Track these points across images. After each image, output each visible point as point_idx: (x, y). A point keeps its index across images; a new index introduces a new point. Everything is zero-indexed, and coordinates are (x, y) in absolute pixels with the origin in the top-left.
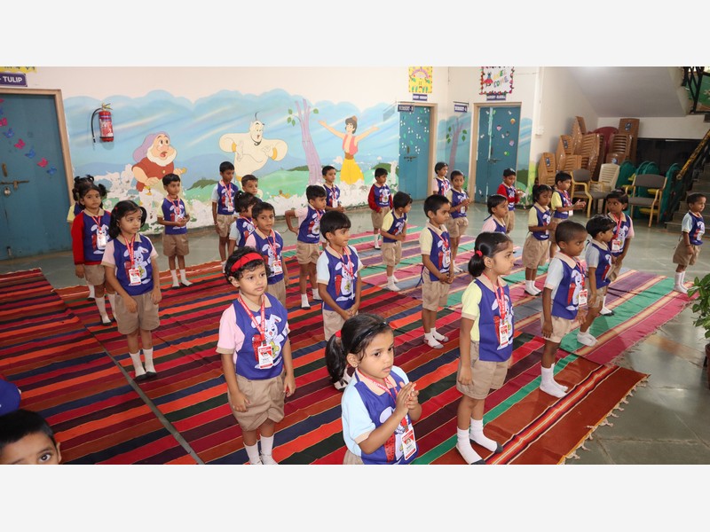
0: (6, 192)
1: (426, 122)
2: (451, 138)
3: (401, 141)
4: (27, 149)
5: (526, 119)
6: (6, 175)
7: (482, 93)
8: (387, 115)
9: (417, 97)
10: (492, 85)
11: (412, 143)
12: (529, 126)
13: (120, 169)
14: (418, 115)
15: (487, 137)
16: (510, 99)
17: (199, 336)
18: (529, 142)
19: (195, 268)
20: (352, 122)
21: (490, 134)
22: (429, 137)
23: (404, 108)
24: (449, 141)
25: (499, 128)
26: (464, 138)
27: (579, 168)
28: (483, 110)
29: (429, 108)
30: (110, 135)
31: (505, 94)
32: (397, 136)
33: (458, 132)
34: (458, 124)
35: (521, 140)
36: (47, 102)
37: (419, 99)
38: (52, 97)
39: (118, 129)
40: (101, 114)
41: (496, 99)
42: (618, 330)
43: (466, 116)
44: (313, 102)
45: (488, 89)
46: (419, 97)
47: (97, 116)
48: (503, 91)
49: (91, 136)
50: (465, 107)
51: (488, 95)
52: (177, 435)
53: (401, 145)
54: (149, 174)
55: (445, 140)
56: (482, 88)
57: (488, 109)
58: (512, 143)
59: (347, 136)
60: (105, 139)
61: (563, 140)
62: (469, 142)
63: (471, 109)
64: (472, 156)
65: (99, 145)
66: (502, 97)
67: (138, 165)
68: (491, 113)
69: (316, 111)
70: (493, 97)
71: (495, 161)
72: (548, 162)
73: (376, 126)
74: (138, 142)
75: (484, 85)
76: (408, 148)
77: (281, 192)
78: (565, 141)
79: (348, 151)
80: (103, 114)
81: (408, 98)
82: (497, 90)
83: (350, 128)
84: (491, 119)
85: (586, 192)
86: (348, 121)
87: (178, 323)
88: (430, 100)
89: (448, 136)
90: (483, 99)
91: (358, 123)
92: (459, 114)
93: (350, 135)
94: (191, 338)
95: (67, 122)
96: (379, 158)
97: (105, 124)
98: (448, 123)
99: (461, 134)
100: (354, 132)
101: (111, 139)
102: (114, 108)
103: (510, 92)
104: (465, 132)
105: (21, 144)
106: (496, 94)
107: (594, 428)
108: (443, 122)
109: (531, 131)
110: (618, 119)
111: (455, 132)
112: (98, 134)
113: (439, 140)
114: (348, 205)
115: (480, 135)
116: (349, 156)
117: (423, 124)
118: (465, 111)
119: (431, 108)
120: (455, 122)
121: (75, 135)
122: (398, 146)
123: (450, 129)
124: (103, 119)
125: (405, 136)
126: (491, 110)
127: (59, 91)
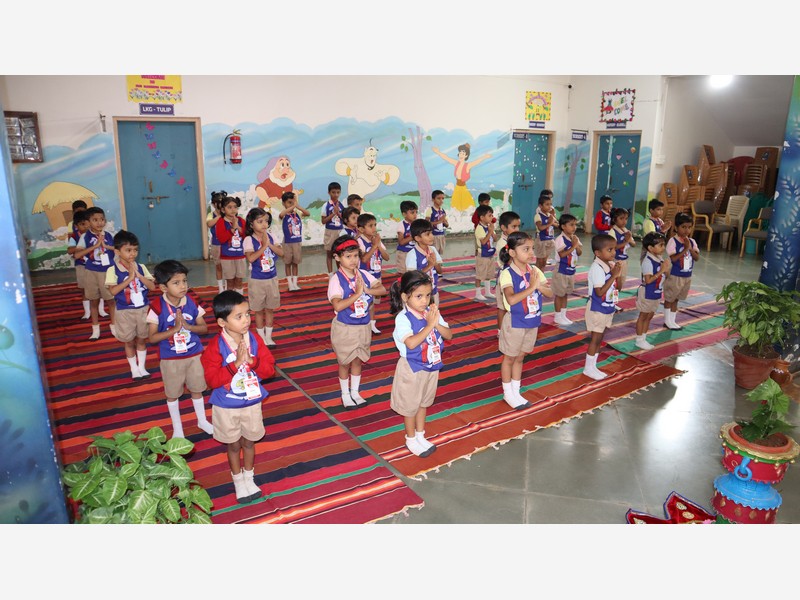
0: (151, 206)
1: (544, 150)
2: (569, 167)
3: (515, 169)
4: (169, 169)
5: (646, 148)
6: (151, 191)
7: (601, 121)
8: (501, 142)
9: (534, 124)
10: (613, 112)
11: (527, 171)
12: (648, 155)
13: (245, 188)
14: (534, 143)
15: (606, 166)
16: (630, 127)
17: (310, 325)
18: (648, 172)
19: (307, 278)
20: (465, 149)
21: (609, 163)
22: (546, 166)
23: (519, 136)
24: (567, 170)
25: (619, 157)
26: (582, 167)
27: (703, 199)
28: (603, 138)
29: (547, 135)
30: (239, 157)
31: (625, 121)
32: (511, 163)
33: (577, 160)
34: (577, 152)
35: (641, 170)
36: (189, 127)
37: (536, 127)
38: (192, 124)
39: (246, 152)
40: (232, 139)
41: (616, 127)
42: (677, 341)
43: (585, 144)
44: (426, 129)
45: (609, 117)
46: (535, 124)
47: (228, 141)
48: (623, 119)
49: (222, 158)
50: (584, 135)
51: (608, 122)
52: (290, 381)
53: (516, 173)
54: (270, 194)
55: (564, 169)
56: (602, 116)
57: (608, 137)
58: (631, 173)
59: (459, 163)
60: (235, 161)
61: (687, 170)
62: (587, 172)
63: (591, 137)
64: (590, 186)
65: (229, 166)
66: (622, 125)
67: (261, 185)
68: (612, 141)
69: (429, 138)
70: (613, 125)
71: (614, 191)
72: (669, 193)
73: (490, 153)
74: (262, 165)
75: (604, 113)
76: (523, 176)
77: (391, 216)
78: (689, 171)
79: (459, 178)
80: (234, 139)
81: (524, 125)
82: (617, 118)
83: (463, 154)
84: (611, 147)
85: (707, 225)
86: (461, 148)
87: (292, 316)
88: (548, 127)
89: (566, 165)
90: (603, 127)
91: (471, 151)
92: (578, 143)
93: (463, 162)
94: (303, 326)
95: (204, 145)
96: (492, 186)
97: (236, 147)
98: (566, 151)
99: (580, 163)
100: (466, 159)
101: (239, 161)
102: (244, 134)
103: (631, 120)
104: (583, 161)
105: (165, 165)
106: (616, 122)
107: (615, 399)
108: (561, 151)
109: (650, 160)
110: (755, 148)
111: (573, 159)
112: (228, 157)
113: (556, 168)
114: (458, 231)
115: (600, 163)
116: (461, 183)
117: (540, 152)
118: (583, 139)
119: (549, 136)
120: (574, 151)
121: (209, 157)
122: (512, 174)
123: (568, 158)
124: (233, 143)
125: (520, 164)
126: (612, 138)
127: (199, 118)
